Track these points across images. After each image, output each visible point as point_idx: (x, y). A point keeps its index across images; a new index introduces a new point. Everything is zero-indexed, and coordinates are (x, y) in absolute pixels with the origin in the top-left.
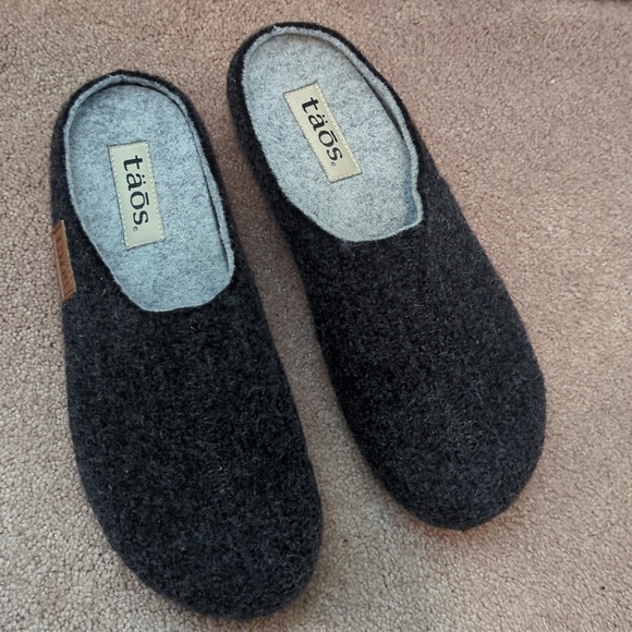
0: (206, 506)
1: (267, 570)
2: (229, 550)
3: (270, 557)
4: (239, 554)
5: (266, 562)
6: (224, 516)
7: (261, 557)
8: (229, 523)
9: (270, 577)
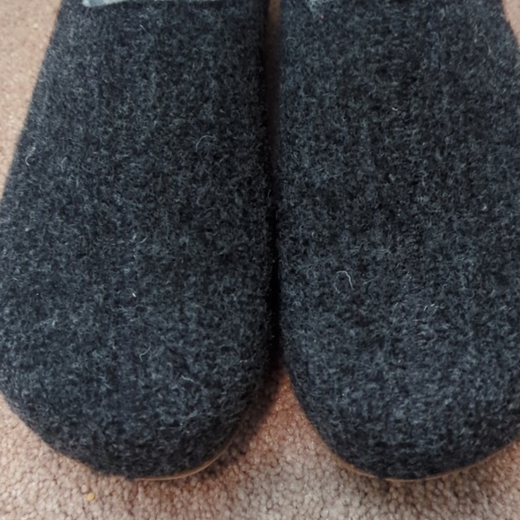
0: (99, 284)
1: (146, 387)
2: (106, 346)
3: (157, 371)
4: (115, 357)
5: (148, 375)
6: (117, 303)
7: (146, 366)
8: (121, 315)
9: (146, 397)
